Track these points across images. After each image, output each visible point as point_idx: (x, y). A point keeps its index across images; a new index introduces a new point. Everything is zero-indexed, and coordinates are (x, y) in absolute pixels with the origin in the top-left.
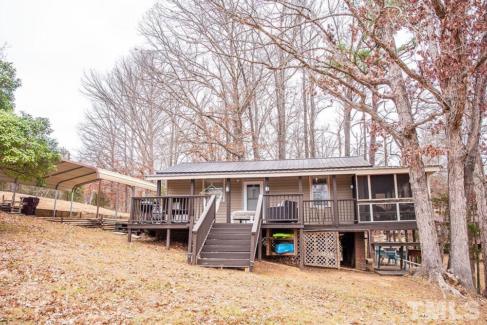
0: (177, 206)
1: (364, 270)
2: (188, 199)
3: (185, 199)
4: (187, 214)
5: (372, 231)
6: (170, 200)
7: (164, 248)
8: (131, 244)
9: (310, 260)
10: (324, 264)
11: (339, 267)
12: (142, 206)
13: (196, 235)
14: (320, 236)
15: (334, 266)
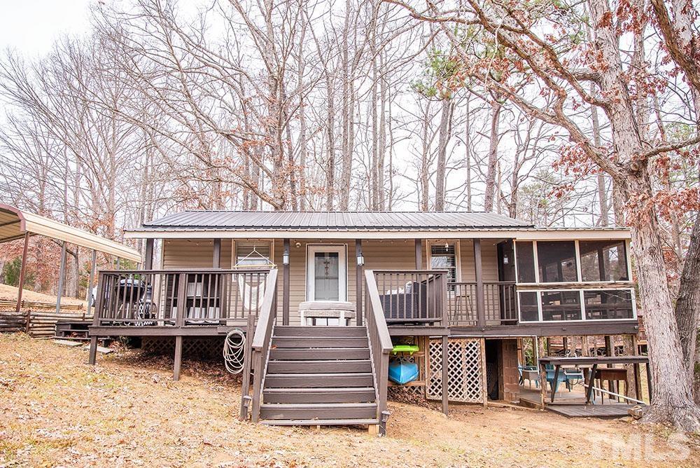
0: (197, 291)
1: (517, 404)
2: (219, 275)
3: (214, 276)
4: (218, 306)
5: (540, 337)
6: (183, 279)
7: (167, 375)
8: (98, 368)
9: (437, 391)
10: (461, 397)
11: (485, 401)
12: (122, 289)
13: (260, 356)
14: (454, 346)
15: (477, 400)
